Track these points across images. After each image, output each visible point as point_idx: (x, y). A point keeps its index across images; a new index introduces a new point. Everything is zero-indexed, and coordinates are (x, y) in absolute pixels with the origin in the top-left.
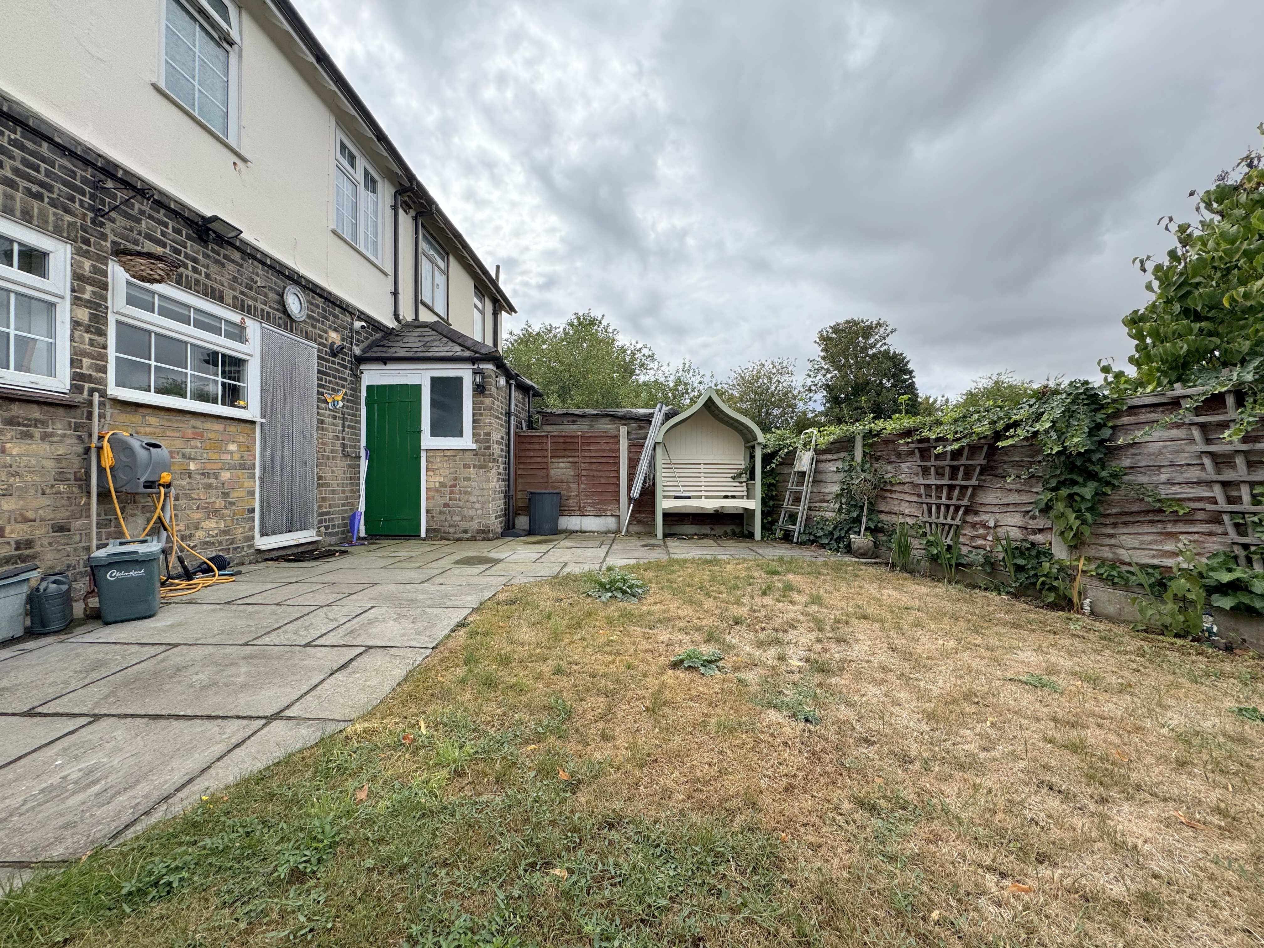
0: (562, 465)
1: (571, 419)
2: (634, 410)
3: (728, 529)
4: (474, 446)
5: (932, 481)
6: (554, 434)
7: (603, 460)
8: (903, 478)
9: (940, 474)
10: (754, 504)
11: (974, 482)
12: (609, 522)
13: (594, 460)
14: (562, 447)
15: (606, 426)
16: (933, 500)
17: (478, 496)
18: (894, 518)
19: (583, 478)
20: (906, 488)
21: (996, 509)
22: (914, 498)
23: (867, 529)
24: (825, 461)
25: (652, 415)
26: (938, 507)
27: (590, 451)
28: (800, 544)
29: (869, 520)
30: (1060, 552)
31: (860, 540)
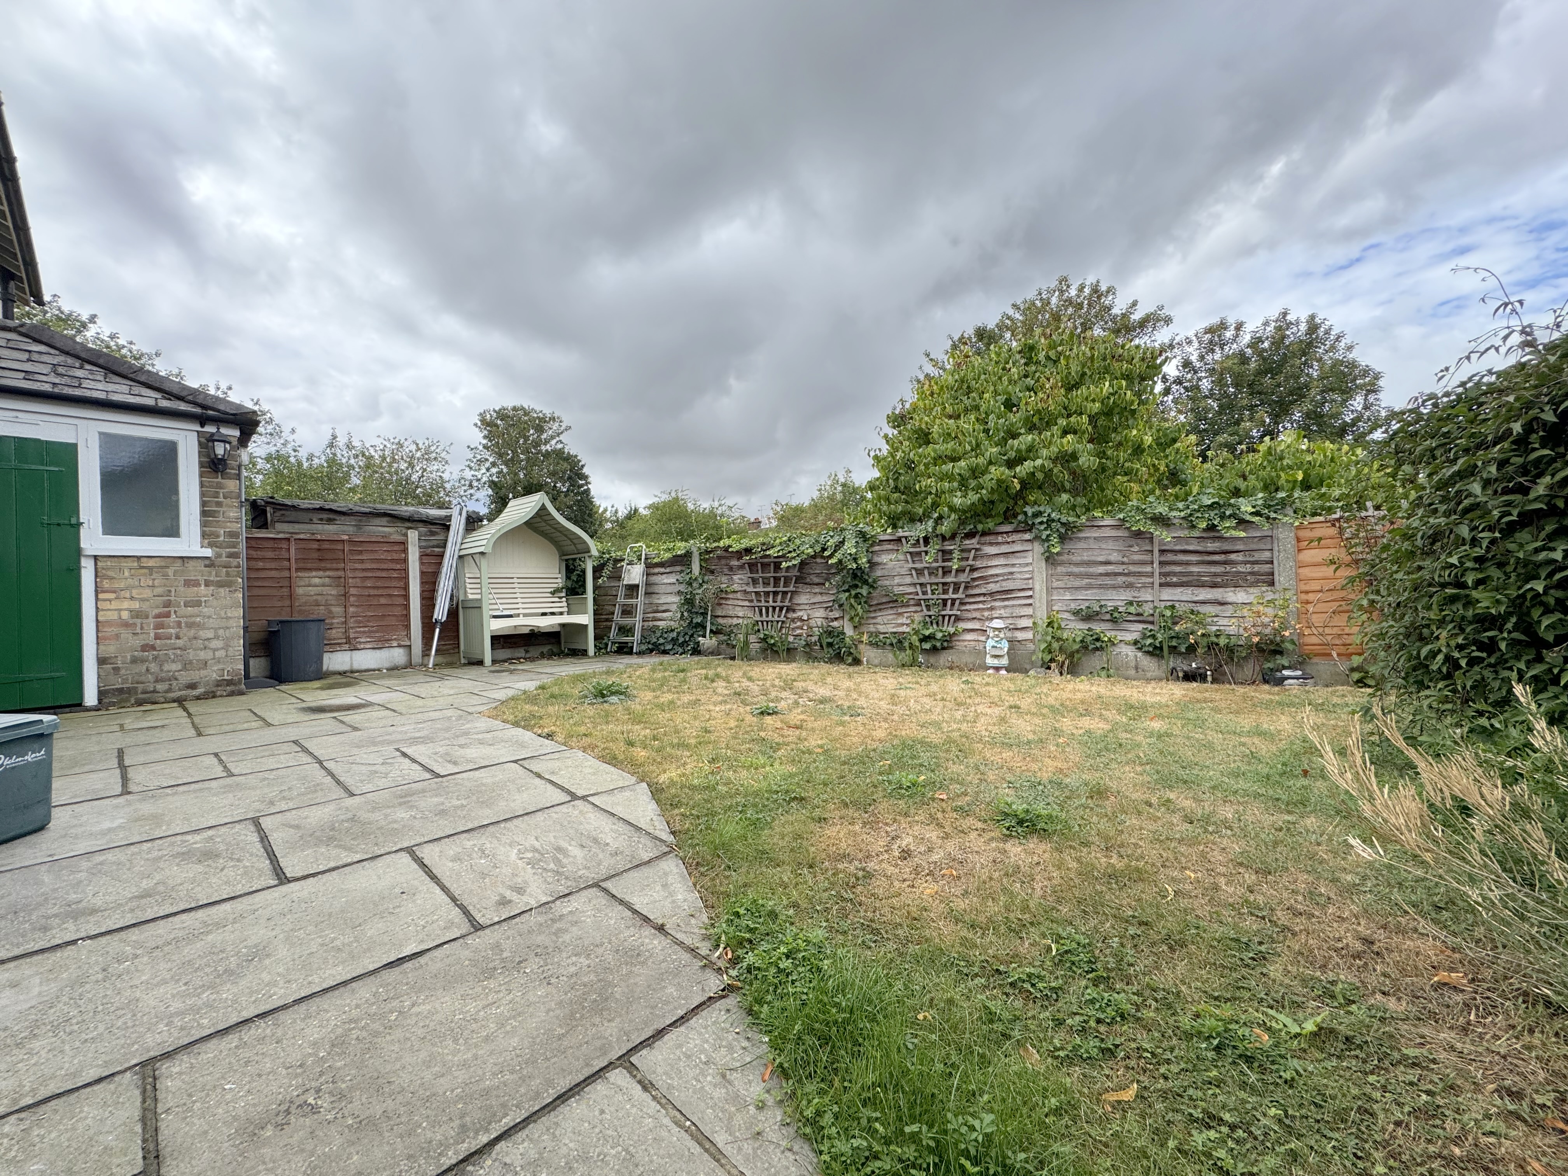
0: (317, 581)
1: (325, 516)
2: (422, 510)
3: (545, 649)
4: (208, 552)
5: (760, 588)
6: (302, 536)
7: (384, 574)
8: (736, 587)
9: (766, 584)
10: (585, 619)
11: (791, 588)
12: (397, 655)
13: (370, 574)
14: (315, 555)
15: (381, 529)
16: (763, 604)
17: (216, 629)
18: (730, 621)
19: (352, 599)
20: (739, 595)
21: (807, 607)
22: (747, 603)
23: (711, 631)
24: (657, 574)
25: (449, 518)
26: (767, 608)
27: (362, 561)
28: (640, 653)
29: (712, 624)
30: (849, 631)
31: (707, 642)
